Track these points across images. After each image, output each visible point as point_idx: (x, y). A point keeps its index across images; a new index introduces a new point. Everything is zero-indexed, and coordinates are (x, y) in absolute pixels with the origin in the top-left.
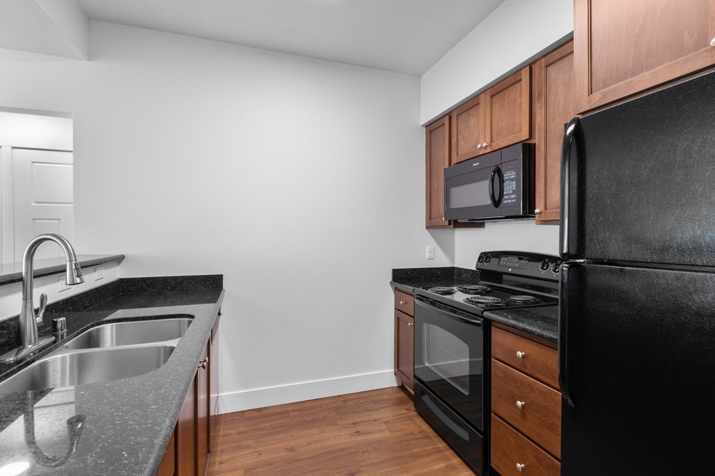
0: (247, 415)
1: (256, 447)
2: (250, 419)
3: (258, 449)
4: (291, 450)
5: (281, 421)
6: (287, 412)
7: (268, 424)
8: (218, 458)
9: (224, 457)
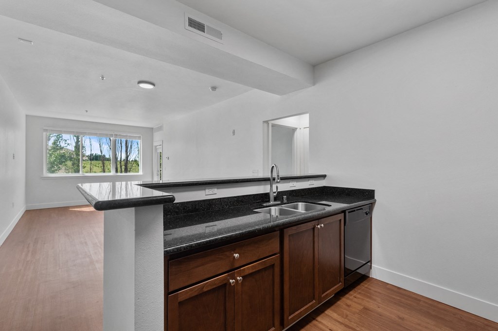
0: (388, 286)
1: (379, 303)
2: (389, 289)
3: (379, 305)
4: (402, 319)
5: (409, 302)
6: (420, 300)
7: (398, 298)
8: (355, 295)
9: (358, 296)
